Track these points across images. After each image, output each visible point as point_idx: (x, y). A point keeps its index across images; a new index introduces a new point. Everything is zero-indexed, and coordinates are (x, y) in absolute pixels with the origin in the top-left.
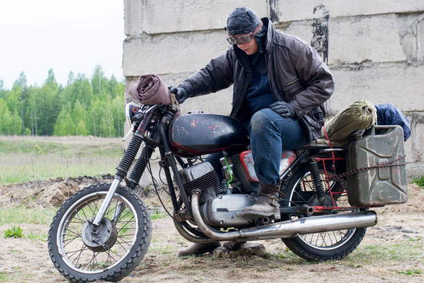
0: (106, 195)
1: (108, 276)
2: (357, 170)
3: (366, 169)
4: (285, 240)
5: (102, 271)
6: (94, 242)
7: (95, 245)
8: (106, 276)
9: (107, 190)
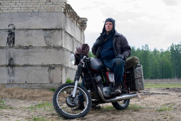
0: (74, 87)
1: (82, 115)
2: (135, 79)
3: (137, 79)
4: (112, 103)
5: (79, 114)
6: (73, 104)
7: (74, 105)
8: (81, 116)
9: (74, 85)
